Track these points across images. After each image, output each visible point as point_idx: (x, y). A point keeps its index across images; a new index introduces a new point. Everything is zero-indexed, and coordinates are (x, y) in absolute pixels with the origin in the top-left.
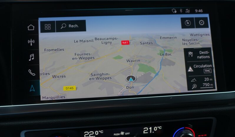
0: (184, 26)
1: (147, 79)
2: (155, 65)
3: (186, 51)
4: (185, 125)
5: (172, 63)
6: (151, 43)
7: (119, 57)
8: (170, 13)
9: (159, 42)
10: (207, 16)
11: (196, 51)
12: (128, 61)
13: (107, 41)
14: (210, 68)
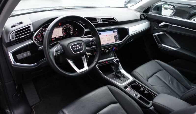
0: (114, 32)
1: (110, 41)
2: (111, 39)
3: (114, 36)
4: (114, 47)
5: (113, 38)
6: (110, 35)
7: (106, 38)
8: (112, 30)
9: (111, 35)
10: (116, 30)
11: (116, 36)
12: (108, 38)
13: (104, 36)
14: (117, 38)
